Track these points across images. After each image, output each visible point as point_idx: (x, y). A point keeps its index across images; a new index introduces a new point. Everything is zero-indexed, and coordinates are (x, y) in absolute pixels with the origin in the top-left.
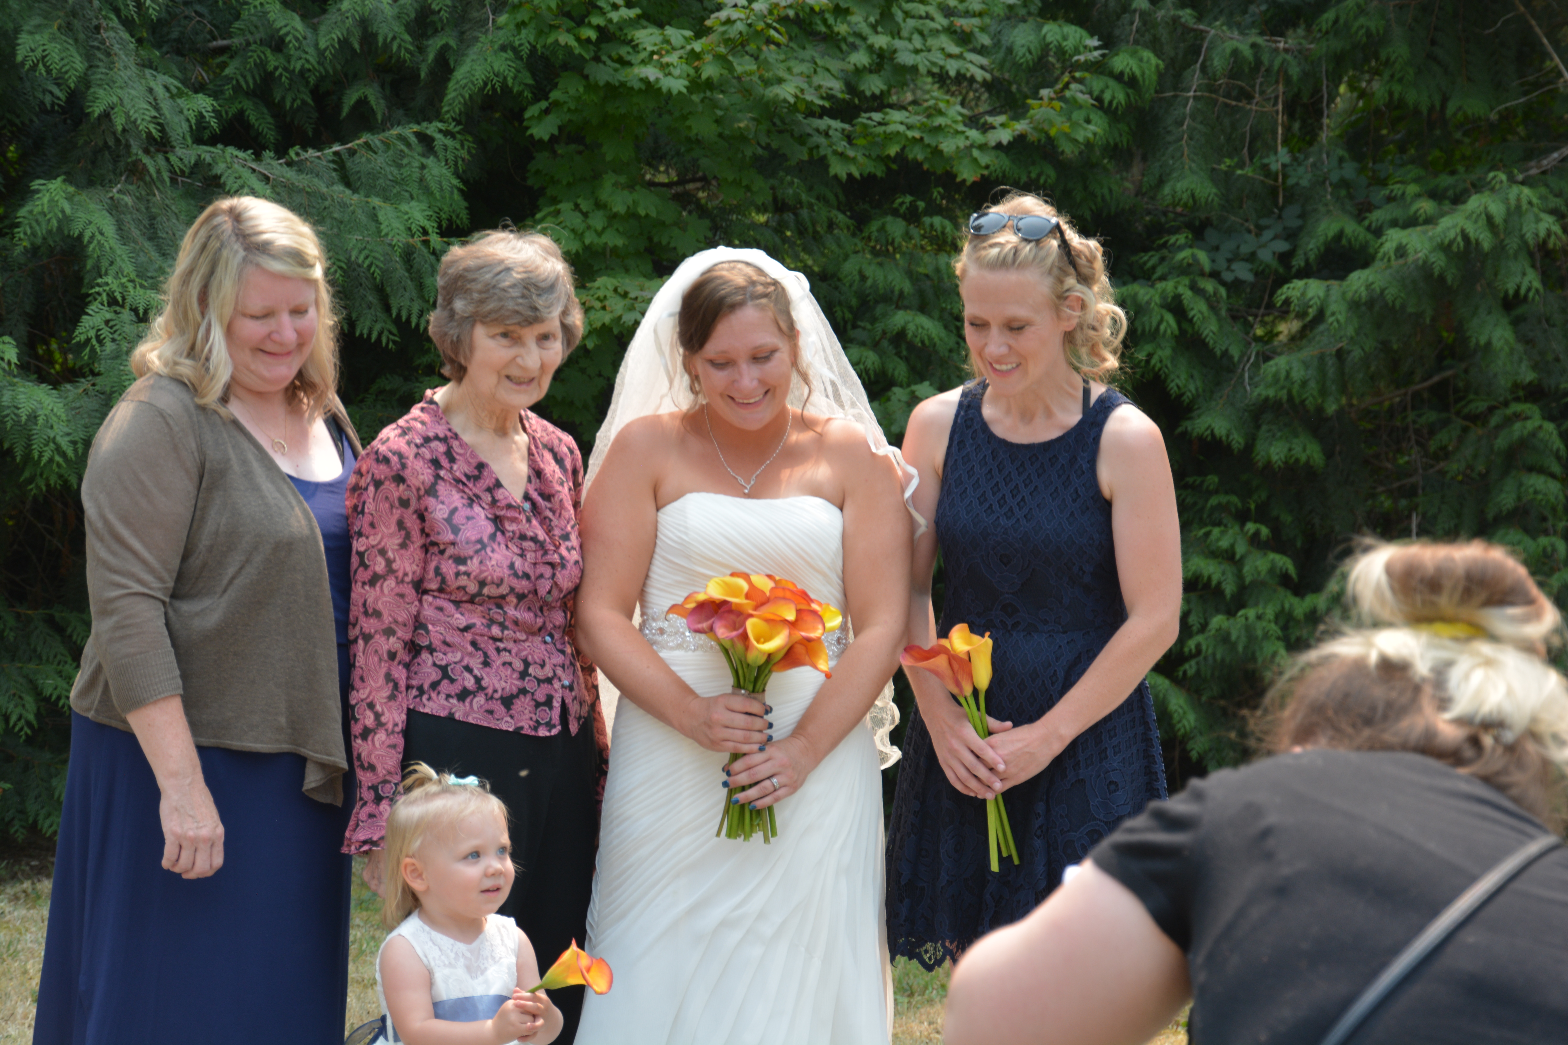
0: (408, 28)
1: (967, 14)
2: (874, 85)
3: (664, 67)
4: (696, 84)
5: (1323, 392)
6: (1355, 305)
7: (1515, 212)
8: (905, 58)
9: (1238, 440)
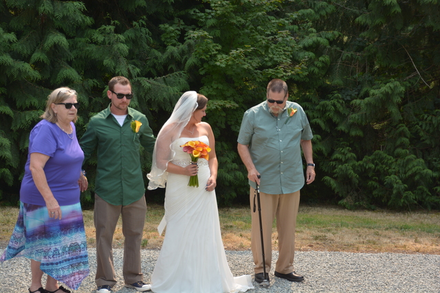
0: (180, 54)
1: (288, 51)
2: (270, 64)
3: (221, 63)
4: (227, 65)
5: (362, 121)
6: (367, 104)
7: (396, 87)
8: (276, 59)
9: (347, 131)
